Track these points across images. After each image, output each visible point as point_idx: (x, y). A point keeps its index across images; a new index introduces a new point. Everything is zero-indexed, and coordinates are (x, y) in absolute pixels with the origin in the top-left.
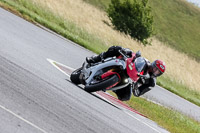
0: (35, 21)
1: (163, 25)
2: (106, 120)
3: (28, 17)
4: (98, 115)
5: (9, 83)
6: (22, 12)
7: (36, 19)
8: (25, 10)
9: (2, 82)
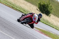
0: (17, 10)
1: (54, 10)
3: (14, 9)
4: (36, 37)
6: (13, 7)
7: (17, 9)
8: (14, 7)
9: (7, 28)
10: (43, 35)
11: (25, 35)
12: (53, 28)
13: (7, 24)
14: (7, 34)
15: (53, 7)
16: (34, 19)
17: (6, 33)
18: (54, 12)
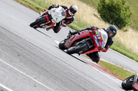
2: (95, 82)
4: (90, 79)
5: (28, 57)
8: (40, 7)
9: (24, 57)
10: (108, 76)
11: (66, 76)
12: (132, 58)
13: (23, 48)
14: (24, 71)
15: (132, 10)
16: (98, 40)
17: (21, 69)
18: (135, 21)
